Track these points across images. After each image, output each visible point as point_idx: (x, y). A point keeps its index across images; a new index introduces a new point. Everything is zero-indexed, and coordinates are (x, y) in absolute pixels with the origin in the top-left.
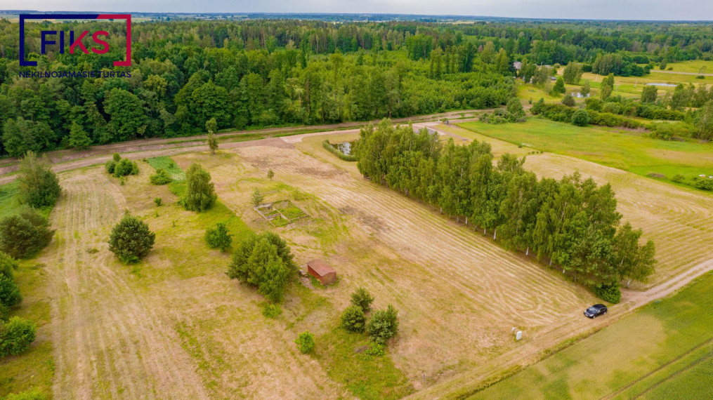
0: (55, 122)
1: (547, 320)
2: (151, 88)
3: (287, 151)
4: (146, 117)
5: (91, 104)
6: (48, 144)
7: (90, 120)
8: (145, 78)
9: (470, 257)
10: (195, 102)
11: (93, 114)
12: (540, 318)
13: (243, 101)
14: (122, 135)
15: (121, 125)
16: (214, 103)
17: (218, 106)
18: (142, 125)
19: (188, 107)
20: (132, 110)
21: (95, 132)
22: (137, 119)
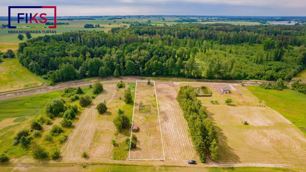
0: (112, 68)
1: (176, 159)
2: (139, 60)
3: (171, 87)
4: (135, 69)
5: (122, 64)
6: (109, 74)
7: (121, 68)
8: (138, 57)
9: (180, 137)
10: (150, 66)
11: (122, 67)
12: (174, 158)
13: (166, 67)
14: (128, 74)
15: (128, 71)
16: (156, 67)
17: (157, 68)
18: (134, 71)
19: (148, 68)
20: (132, 67)
21: (121, 72)
22: (132, 70)
